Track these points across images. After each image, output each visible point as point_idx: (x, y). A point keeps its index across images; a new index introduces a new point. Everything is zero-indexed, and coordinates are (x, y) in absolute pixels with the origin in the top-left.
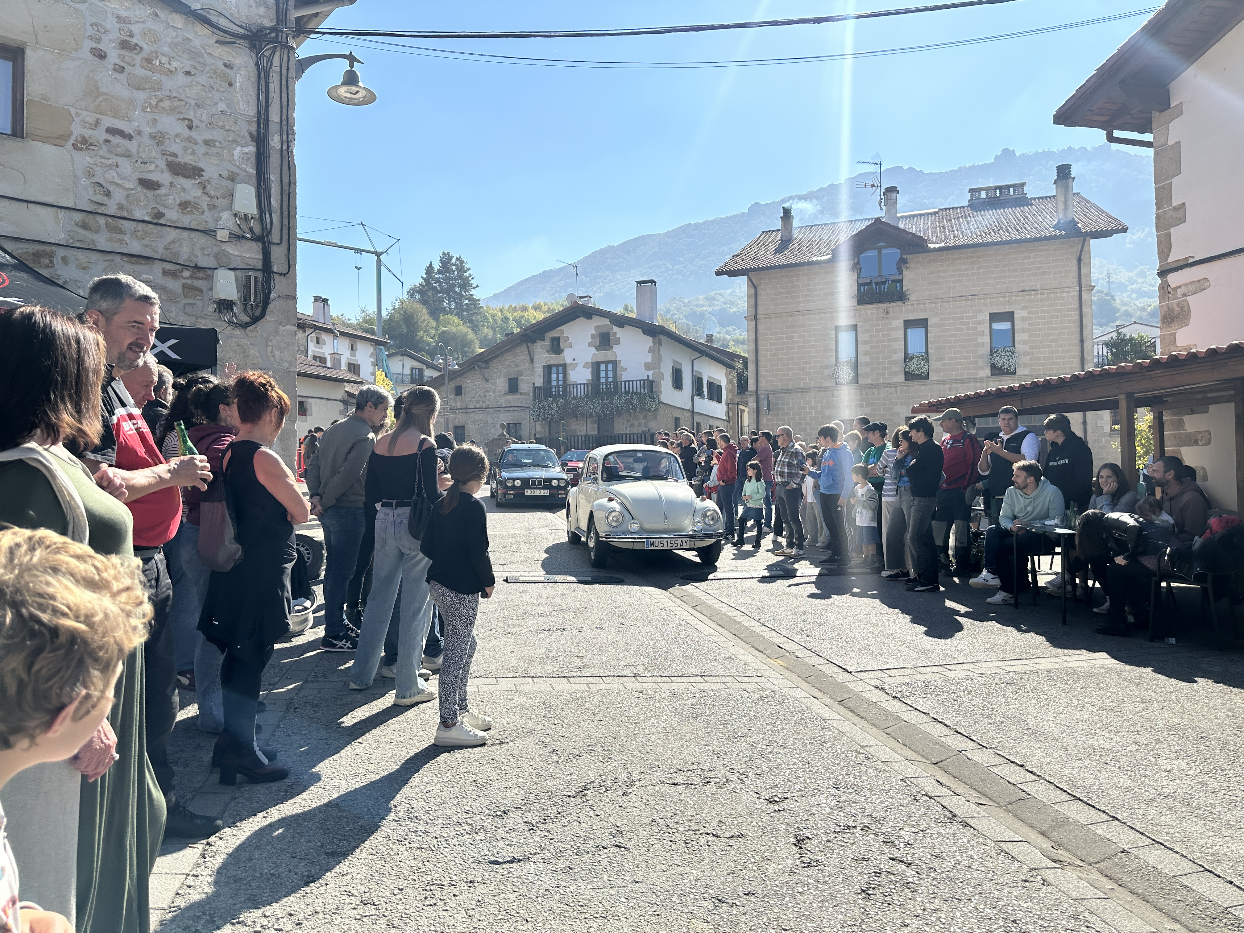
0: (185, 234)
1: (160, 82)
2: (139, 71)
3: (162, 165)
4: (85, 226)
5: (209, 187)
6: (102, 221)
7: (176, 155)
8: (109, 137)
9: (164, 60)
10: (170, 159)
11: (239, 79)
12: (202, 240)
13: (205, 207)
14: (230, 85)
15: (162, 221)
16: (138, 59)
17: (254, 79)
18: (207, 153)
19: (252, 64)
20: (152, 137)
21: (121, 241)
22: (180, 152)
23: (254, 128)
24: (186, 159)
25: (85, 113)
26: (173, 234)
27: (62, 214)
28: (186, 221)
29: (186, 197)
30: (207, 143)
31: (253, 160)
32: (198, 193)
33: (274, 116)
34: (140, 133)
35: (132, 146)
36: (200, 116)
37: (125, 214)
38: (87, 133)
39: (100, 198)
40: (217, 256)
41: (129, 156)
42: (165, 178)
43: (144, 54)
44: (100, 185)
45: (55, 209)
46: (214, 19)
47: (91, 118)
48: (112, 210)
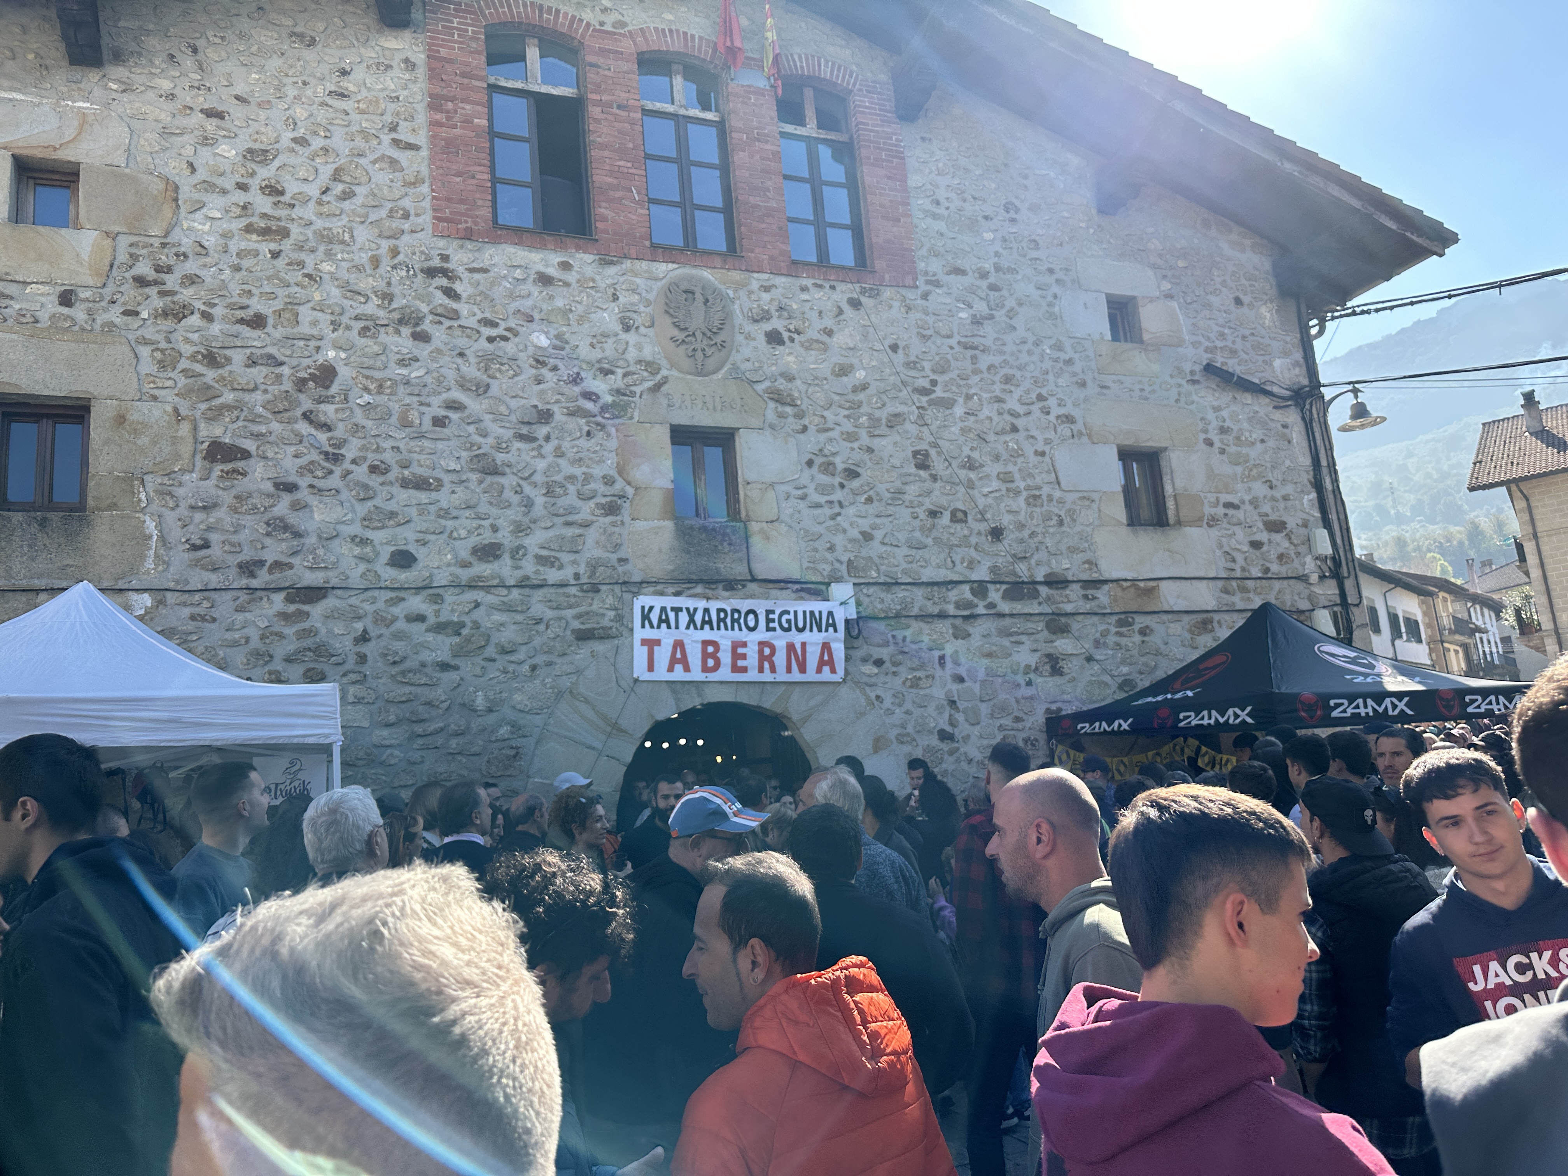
0: (1285, 582)
1: (1247, 455)
2: (1233, 449)
3: (1260, 525)
4: (1226, 591)
5: (1293, 537)
6: (1234, 583)
7: (1267, 515)
8: (1227, 511)
9: (1247, 434)
10: (1265, 518)
11: (1294, 436)
12: (1299, 586)
13: (1293, 555)
14: (1289, 442)
15: (1269, 575)
16: (1231, 438)
17: (1304, 433)
18: (1286, 508)
19: (1299, 420)
20: (1251, 502)
21: (1249, 599)
22: (1269, 511)
23: (1311, 476)
24: (1273, 517)
25: (1209, 495)
26: (1277, 585)
27: (1211, 584)
28: (1284, 571)
29: (1281, 550)
30: (1285, 498)
31: (1317, 504)
32: (1286, 544)
33: (1324, 462)
34: (1243, 502)
35: (1240, 514)
36: (1275, 476)
37: (1247, 575)
38: (1213, 511)
39: (1230, 565)
40: (1310, 598)
41: (1240, 524)
42: (1263, 536)
43: (1234, 434)
44: (1228, 553)
45: (1205, 582)
46: (1268, 388)
47: (1212, 497)
48: (1238, 574)
